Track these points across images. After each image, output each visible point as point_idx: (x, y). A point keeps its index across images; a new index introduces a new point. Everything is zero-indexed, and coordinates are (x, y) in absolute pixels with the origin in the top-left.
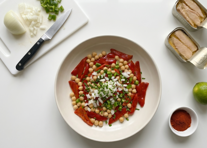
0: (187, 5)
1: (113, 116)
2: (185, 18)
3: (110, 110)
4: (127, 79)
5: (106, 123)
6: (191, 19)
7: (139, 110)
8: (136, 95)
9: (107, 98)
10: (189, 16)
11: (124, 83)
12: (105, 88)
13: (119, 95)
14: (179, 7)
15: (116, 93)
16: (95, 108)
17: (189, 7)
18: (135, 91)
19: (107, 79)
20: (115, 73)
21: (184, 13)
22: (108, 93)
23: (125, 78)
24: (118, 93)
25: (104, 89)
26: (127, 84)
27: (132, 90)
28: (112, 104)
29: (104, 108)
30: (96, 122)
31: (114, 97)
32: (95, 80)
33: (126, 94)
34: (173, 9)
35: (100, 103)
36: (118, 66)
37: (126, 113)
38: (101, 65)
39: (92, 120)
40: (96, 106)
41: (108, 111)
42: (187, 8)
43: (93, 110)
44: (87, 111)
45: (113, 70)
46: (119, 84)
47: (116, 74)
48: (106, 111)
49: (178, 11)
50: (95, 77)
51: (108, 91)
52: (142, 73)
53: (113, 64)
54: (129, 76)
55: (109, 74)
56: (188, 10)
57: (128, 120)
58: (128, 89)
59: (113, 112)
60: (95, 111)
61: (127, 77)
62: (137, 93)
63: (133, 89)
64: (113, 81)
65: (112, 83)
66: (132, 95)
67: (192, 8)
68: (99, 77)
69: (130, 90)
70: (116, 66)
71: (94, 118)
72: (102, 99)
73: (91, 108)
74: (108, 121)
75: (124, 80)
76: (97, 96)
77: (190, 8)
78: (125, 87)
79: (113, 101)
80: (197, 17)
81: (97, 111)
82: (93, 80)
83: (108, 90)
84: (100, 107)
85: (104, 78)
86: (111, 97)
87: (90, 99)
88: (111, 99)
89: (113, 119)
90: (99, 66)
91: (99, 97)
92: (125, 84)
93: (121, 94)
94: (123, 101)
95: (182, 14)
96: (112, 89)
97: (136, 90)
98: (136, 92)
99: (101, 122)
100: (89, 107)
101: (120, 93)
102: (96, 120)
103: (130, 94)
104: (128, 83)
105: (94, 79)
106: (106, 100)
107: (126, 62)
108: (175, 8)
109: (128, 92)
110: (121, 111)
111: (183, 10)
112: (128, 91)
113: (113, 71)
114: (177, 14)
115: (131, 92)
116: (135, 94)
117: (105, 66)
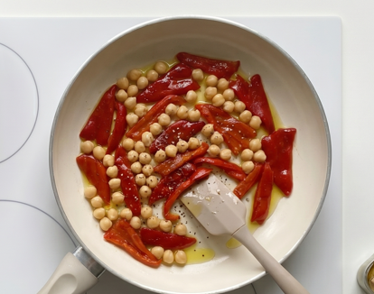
18: (261, 155)
30: (168, 253)
62: (267, 160)
63: (254, 152)
107: (223, 82)
115: (253, 160)
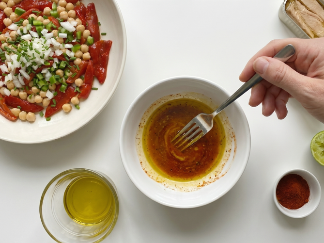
0: (302, 4)
1: (51, 102)
2: (300, 25)
3: (43, 91)
4: (73, 34)
5: (42, 116)
6: (309, 27)
7: (96, 89)
8: (90, 63)
9: (35, 68)
10: (306, 21)
11: (67, 41)
12: (28, 50)
13: (58, 63)
14: (291, 8)
15: (53, 60)
16: (18, 88)
17: (306, 7)
19: (35, 35)
20: (48, 24)
21: (298, 17)
22: (34, 58)
23: (67, 32)
24: (56, 60)
25: (26, 51)
26: (73, 44)
27: (81, 55)
28: (47, 80)
29: (34, 89)
31: (48, 67)
32: (14, 39)
33: (72, 61)
34: (281, 10)
35: (25, 80)
36: (55, 12)
37: (74, 96)
38: (24, 11)
39: (15, 110)
40: (18, 86)
41: (42, 93)
42: (303, 9)
43: (14, 92)
44: (4, 96)
45: (45, 18)
46: (56, 44)
47: (50, 26)
48: (38, 94)
49: (289, 13)
50: (14, 33)
51: (33, 54)
52: (100, 25)
53: (47, 9)
54: (74, 29)
55: (38, 25)
56: (305, 12)
57: (79, 108)
58: (75, 52)
59: (50, 95)
60: (18, 95)
61: (71, 31)
64: (45, 38)
65: (43, 40)
66: (81, 64)
67: (311, 9)
68: (19, 32)
69: (79, 53)
70: (52, 13)
71: (17, 108)
72: (27, 71)
73: (10, 90)
74: (44, 112)
75: (65, 35)
76: (17, 65)
77: (308, 9)
78: (70, 49)
79: (48, 75)
80: (319, 23)
81: (22, 94)
82: (10, 39)
83: (33, 51)
84: (26, 87)
85: (28, 32)
86: (43, 67)
87: (7, 73)
88: (44, 71)
89: (53, 107)
90: (22, 13)
91: (20, 68)
92: (68, 43)
93: (63, 62)
94: (68, 74)
95: (294, 18)
96: (40, 51)
97: (90, 55)
98: (89, 57)
99: (30, 114)
100: (7, 88)
101: (60, 60)
102: (21, 110)
103: (78, 61)
104: (74, 41)
105: (12, 37)
106: (35, 72)
108: (284, 8)
109: (75, 58)
110: (64, 92)
111: (296, 12)
112: (75, 56)
113: (46, 21)
114: (287, 19)
116: (88, 60)
117: (31, 13)
